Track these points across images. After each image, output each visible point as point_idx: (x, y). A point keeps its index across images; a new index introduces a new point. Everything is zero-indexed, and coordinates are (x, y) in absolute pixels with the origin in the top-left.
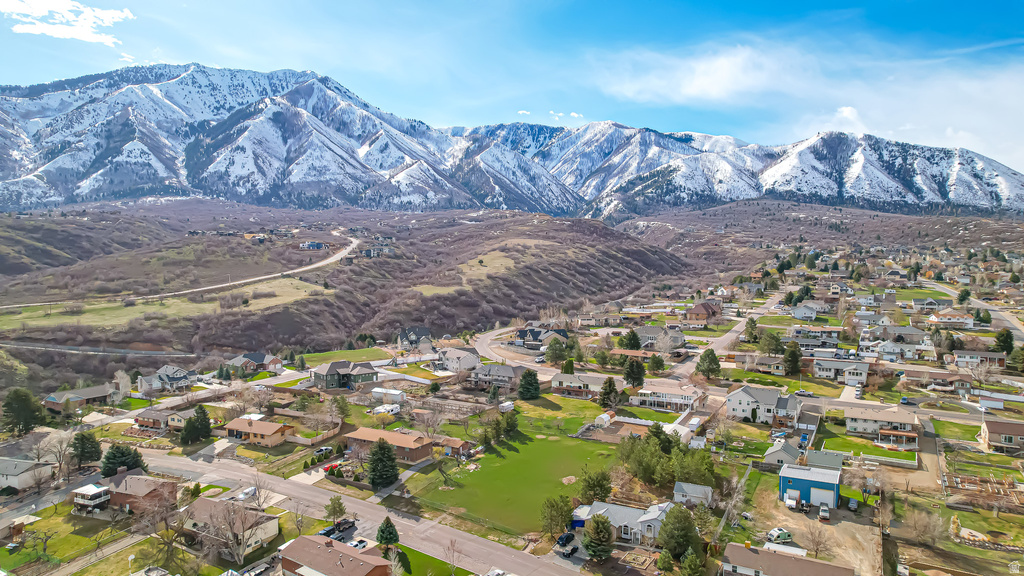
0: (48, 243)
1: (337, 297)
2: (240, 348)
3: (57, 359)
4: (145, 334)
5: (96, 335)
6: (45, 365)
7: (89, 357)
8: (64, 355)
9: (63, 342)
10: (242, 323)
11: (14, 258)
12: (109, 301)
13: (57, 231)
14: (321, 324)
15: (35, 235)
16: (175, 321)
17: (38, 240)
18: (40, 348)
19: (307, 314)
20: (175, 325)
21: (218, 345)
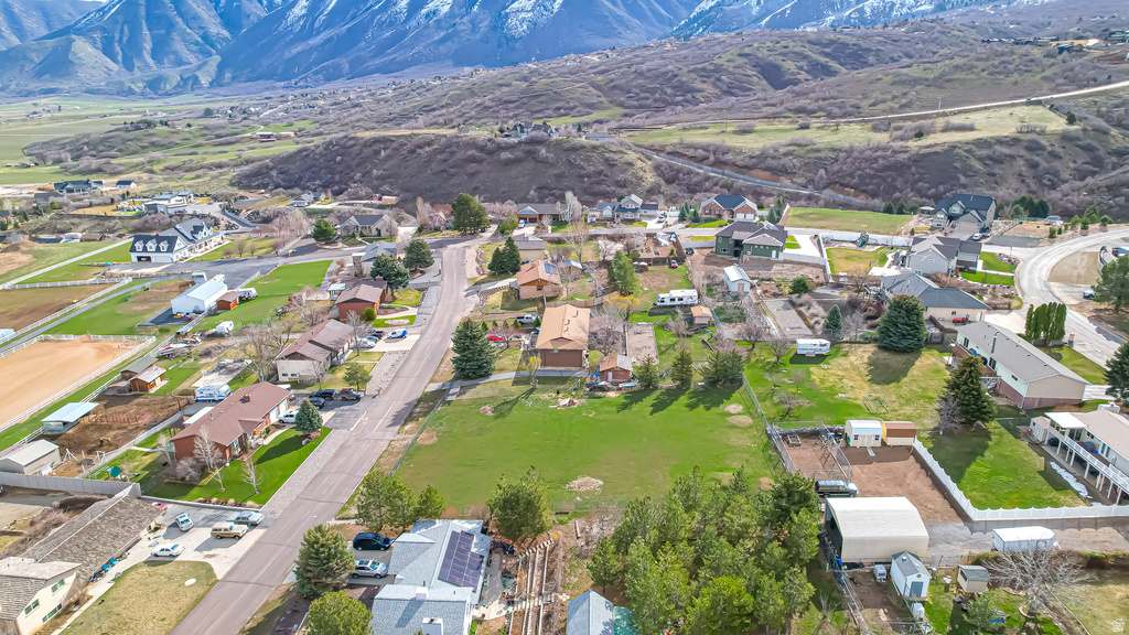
0: (834, 58)
1: (1065, 138)
2: (864, 191)
3: (681, 175)
4: (770, 162)
5: (729, 157)
6: (669, 181)
7: (708, 178)
8: (690, 172)
9: (702, 160)
10: (880, 161)
11: (792, 74)
12: (792, 122)
13: (848, 45)
14: (994, 175)
15: (827, 50)
16: (818, 151)
17: (827, 55)
18: (679, 163)
19: (980, 159)
20: (814, 155)
21: (841, 185)
